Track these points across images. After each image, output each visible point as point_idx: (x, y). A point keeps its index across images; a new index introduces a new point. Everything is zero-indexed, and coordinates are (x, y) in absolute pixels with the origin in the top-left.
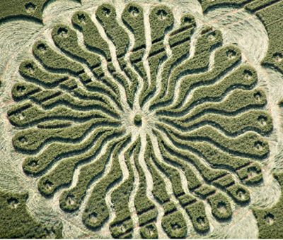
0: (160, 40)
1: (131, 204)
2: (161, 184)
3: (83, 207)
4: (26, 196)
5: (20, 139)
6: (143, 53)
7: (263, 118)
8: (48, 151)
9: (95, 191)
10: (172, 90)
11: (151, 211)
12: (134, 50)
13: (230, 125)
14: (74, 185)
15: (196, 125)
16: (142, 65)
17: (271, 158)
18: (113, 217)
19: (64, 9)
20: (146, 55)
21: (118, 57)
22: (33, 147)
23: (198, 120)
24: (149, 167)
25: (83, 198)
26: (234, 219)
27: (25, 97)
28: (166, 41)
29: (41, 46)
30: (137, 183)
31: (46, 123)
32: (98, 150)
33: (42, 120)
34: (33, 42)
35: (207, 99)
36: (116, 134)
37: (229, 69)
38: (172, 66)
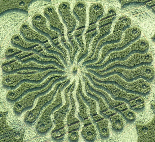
0: (94, 23)
1: (65, 119)
2: (84, 109)
3: (38, 120)
4: (6, 113)
5: (7, 80)
6: (83, 31)
7: (149, 70)
8: (21, 88)
9: (45, 111)
10: (97, 53)
11: (76, 124)
12: (78, 29)
13: (128, 74)
14: (34, 108)
15: (109, 74)
16: (81, 38)
18: (54, 127)
19: (41, 5)
20: (85, 32)
21: (68, 33)
22: (13, 85)
23: (110, 71)
24: (78, 98)
25: (38, 115)
26: (125, 130)
27: (13, 56)
28: (97, 24)
29: (25, 26)
30: (70, 107)
31: (22, 71)
32: (50, 88)
33: (21, 69)
34: (21, 24)
35: (117, 58)
36: (61, 78)
37: (132, 41)
38: (99, 39)
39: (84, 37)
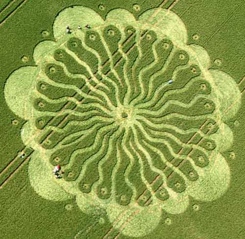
2: (158, 158)
12: (103, 64)
17: (217, 111)
21: (94, 74)
28: (120, 51)
39: (113, 71)
